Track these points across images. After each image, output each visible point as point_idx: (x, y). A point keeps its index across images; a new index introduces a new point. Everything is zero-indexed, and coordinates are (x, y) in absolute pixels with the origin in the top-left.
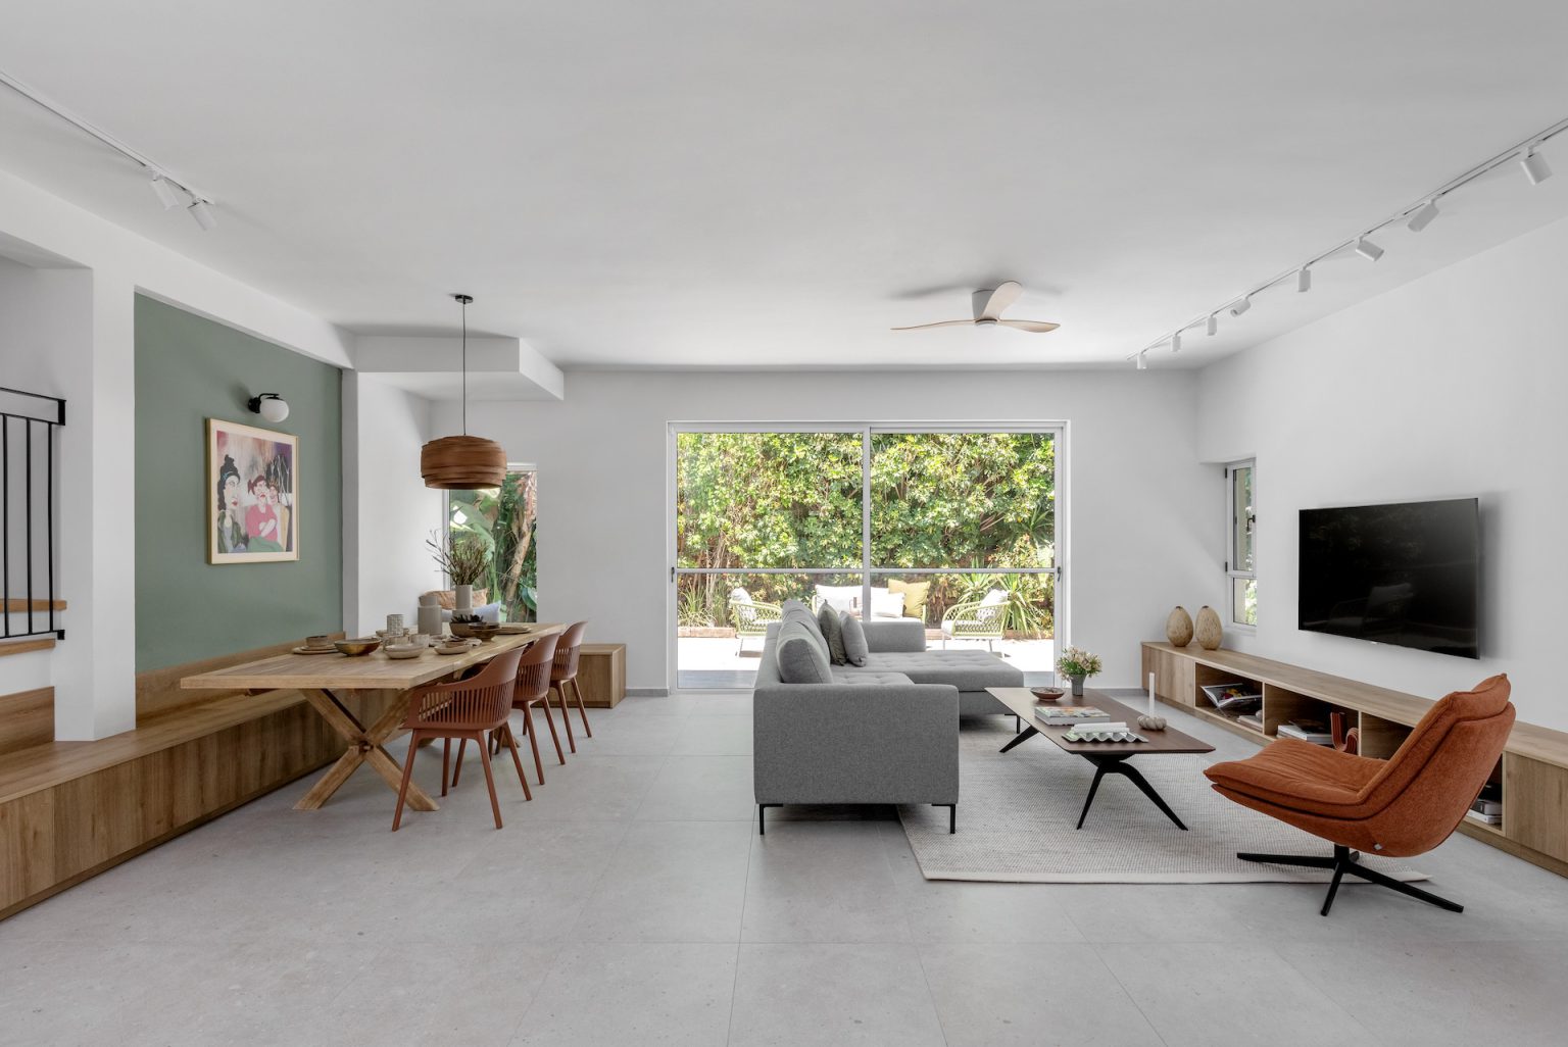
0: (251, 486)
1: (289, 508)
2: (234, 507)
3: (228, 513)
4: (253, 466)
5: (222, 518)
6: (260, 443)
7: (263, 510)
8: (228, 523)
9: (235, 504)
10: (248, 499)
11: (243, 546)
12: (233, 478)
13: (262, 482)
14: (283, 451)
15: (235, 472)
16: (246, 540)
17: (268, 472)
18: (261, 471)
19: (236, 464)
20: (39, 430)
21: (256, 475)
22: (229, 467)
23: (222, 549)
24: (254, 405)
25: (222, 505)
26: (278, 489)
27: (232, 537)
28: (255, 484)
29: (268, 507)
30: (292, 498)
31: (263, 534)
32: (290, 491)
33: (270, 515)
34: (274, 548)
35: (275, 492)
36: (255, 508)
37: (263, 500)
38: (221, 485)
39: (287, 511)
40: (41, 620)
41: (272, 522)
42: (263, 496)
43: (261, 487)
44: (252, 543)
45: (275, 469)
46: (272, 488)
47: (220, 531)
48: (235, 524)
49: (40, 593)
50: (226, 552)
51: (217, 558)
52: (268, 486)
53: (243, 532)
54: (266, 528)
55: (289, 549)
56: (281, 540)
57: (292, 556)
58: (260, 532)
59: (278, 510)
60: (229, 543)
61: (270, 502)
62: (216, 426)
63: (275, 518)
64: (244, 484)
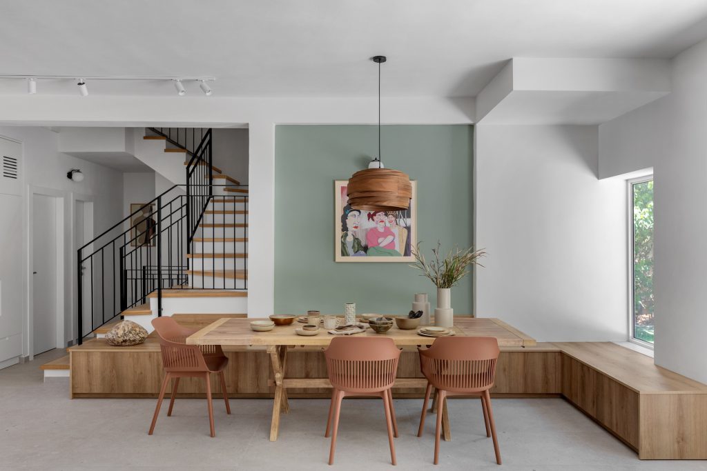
0: (371, 216)
1: (408, 228)
2: (355, 229)
3: (350, 233)
5: (344, 236)
7: (381, 230)
8: (350, 239)
9: (356, 227)
11: (363, 252)
12: (355, 213)
13: (380, 213)
15: (357, 209)
16: (366, 249)
22: (351, 207)
23: (344, 254)
25: (345, 228)
26: (396, 217)
27: (353, 247)
28: (374, 214)
29: (386, 228)
30: (412, 222)
31: (381, 245)
32: (409, 216)
33: (388, 232)
34: (391, 253)
35: (393, 219)
36: (374, 230)
37: (382, 224)
38: (344, 218)
39: (405, 230)
41: (390, 239)
42: (383, 221)
43: (380, 216)
44: (371, 251)
46: (391, 216)
47: (343, 244)
48: (356, 239)
50: (348, 255)
52: (386, 215)
53: (363, 244)
54: (384, 242)
55: (407, 255)
56: (400, 247)
57: (412, 258)
58: (379, 244)
59: (395, 230)
60: (350, 250)
61: (388, 225)
62: (339, 184)
63: (394, 235)
64: (364, 216)
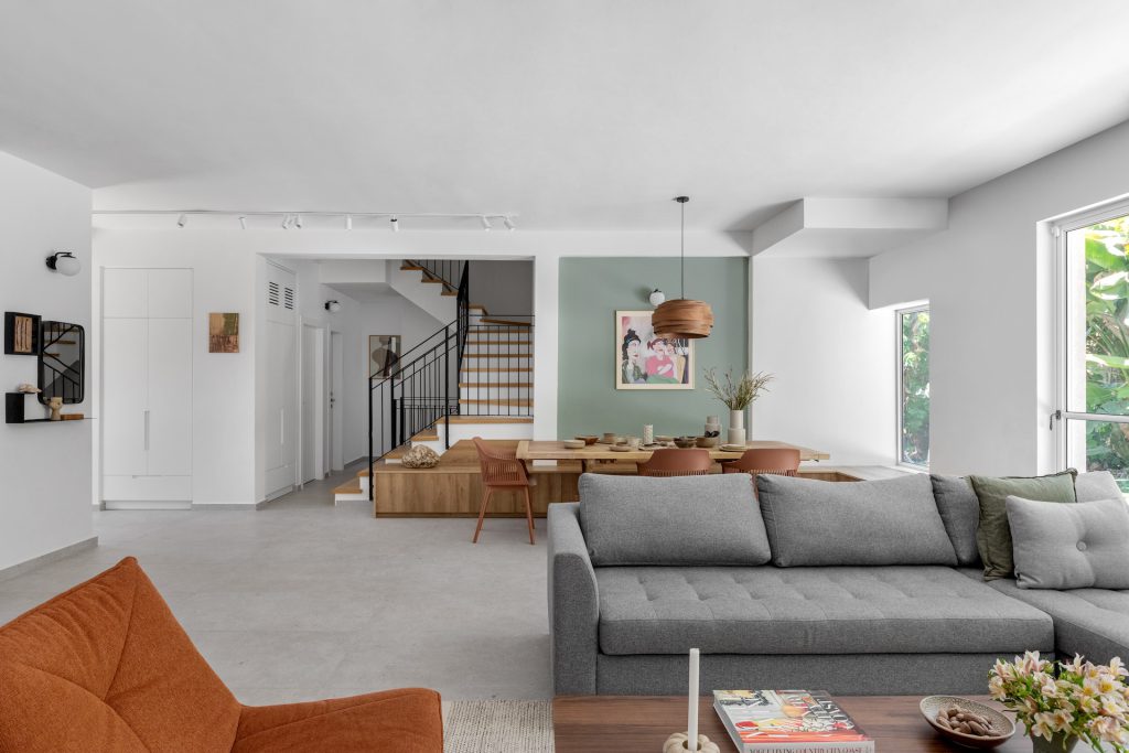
0: (650, 345)
1: (686, 357)
2: (635, 358)
3: (630, 361)
5: (625, 365)
8: (630, 367)
9: (636, 356)
10: (649, 353)
11: (642, 380)
12: (636, 342)
13: (660, 342)
15: (637, 338)
16: (645, 377)
19: (637, 334)
21: (654, 338)
22: (632, 336)
23: (625, 381)
25: (626, 357)
26: (675, 346)
27: (634, 375)
28: (654, 343)
29: (665, 356)
30: (689, 350)
31: (661, 373)
32: (687, 347)
33: (666, 361)
35: (672, 348)
36: (653, 359)
37: (661, 353)
38: (625, 347)
39: (684, 359)
41: (668, 366)
42: (661, 350)
43: (659, 345)
46: (669, 345)
47: (624, 372)
48: (636, 367)
49: (524, 399)
50: (629, 383)
51: (620, 386)
52: (665, 344)
54: (663, 370)
55: (685, 380)
56: (678, 375)
57: (690, 386)
58: (658, 372)
59: (674, 358)
60: (630, 378)
61: (667, 353)
62: (620, 315)
63: (671, 363)
64: (644, 344)
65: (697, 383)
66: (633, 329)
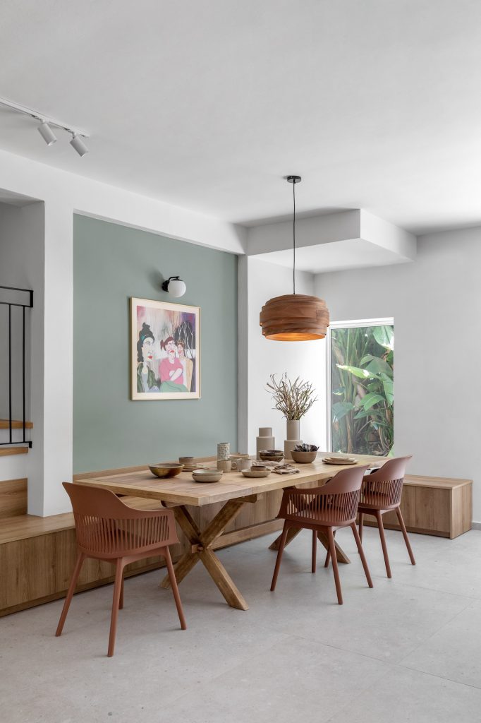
0: (163, 345)
1: (193, 360)
2: (149, 360)
3: (145, 364)
4: (165, 330)
5: (140, 368)
6: (170, 314)
7: (172, 362)
8: (145, 371)
9: (150, 357)
10: (161, 354)
11: (156, 388)
12: (149, 339)
13: (171, 342)
14: (189, 320)
15: (151, 335)
16: (159, 383)
17: (176, 334)
18: (171, 333)
19: (151, 329)
20: (17, 311)
21: (167, 336)
22: (146, 332)
23: (140, 389)
24: (165, 286)
25: (141, 359)
26: (184, 347)
27: (148, 381)
28: (166, 343)
29: (177, 360)
30: (196, 353)
31: (173, 379)
32: (194, 348)
33: (177, 365)
34: (181, 389)
35: (182, 349)
36: (166, 361)
37: (173, 354)
38: (140, 345)
39: (191, 362)
40: (17, 435)
41: (179, 371)
42: (172, 351)
43: (171, 345)
44: (163, 386)
45: (182, 332)
46: (180, 345)
47: (139, 377)
48: (150, 372)
49: (17, 417)
50: (143, 391)
51: (136, 396)
52: (176, 344)
53: (156, 377)
54: (175, 375)
55: (193, 390)
56: (187, 383)
57: (196, 395)
58: (170, 378)
59: (184, 362)
60: (145, 385)
61: (178, 356)
62: (136, 302)
63: (182, 367)
64: (158, 343)
65: (201, 393)
66: (147, 323)
